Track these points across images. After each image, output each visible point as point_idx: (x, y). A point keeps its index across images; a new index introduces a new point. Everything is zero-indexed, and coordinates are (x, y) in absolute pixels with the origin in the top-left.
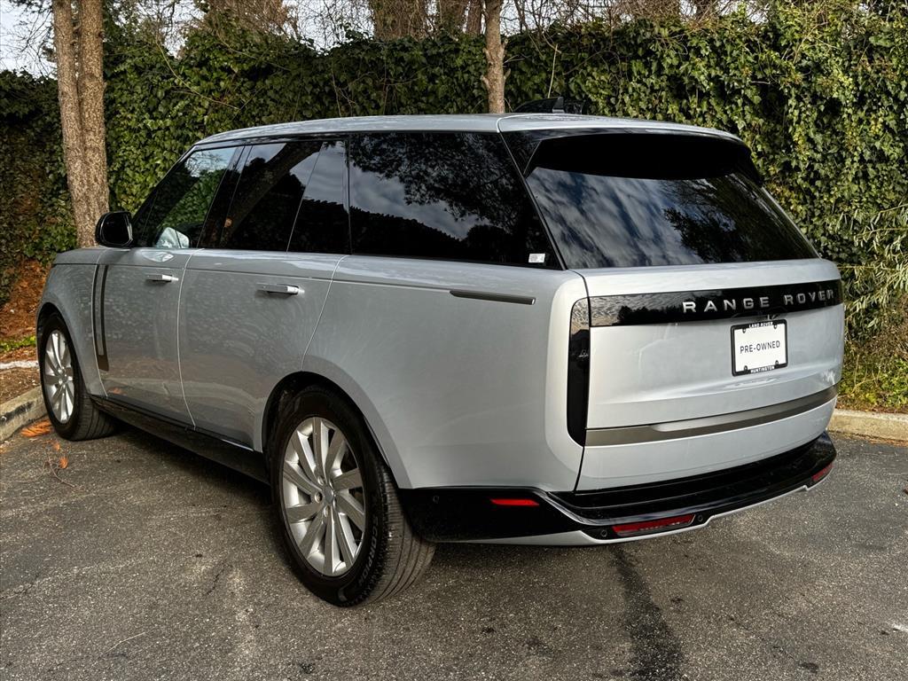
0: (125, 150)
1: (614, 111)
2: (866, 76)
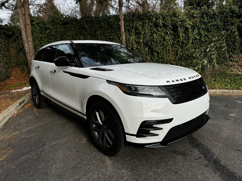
0: (36, 42)
1: (143, 30)
2: (193, 22)
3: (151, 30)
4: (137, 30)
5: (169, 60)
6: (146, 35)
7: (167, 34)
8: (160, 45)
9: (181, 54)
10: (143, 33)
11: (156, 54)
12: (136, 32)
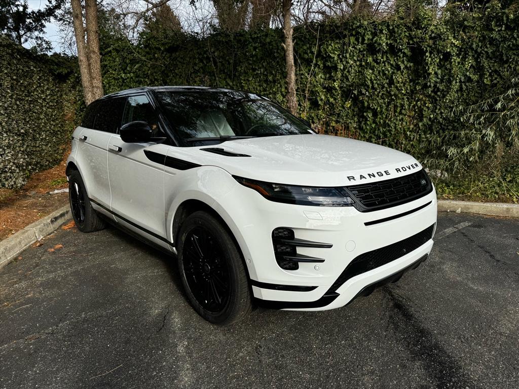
1: (341, 61)
2: (463, 40)
3: (361, 61)
4: (327, 61)
5: (402, 129)
6: (348, 72)
7: (398, 68)
8: (380, 94)
9: (432, 116)
10: (342, 68)
11: (370, 115)
12: (325, 66)
